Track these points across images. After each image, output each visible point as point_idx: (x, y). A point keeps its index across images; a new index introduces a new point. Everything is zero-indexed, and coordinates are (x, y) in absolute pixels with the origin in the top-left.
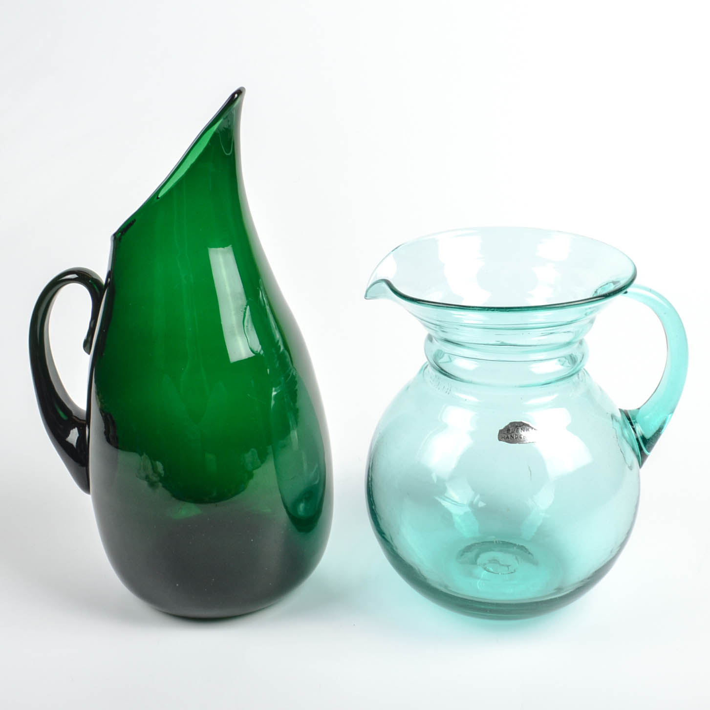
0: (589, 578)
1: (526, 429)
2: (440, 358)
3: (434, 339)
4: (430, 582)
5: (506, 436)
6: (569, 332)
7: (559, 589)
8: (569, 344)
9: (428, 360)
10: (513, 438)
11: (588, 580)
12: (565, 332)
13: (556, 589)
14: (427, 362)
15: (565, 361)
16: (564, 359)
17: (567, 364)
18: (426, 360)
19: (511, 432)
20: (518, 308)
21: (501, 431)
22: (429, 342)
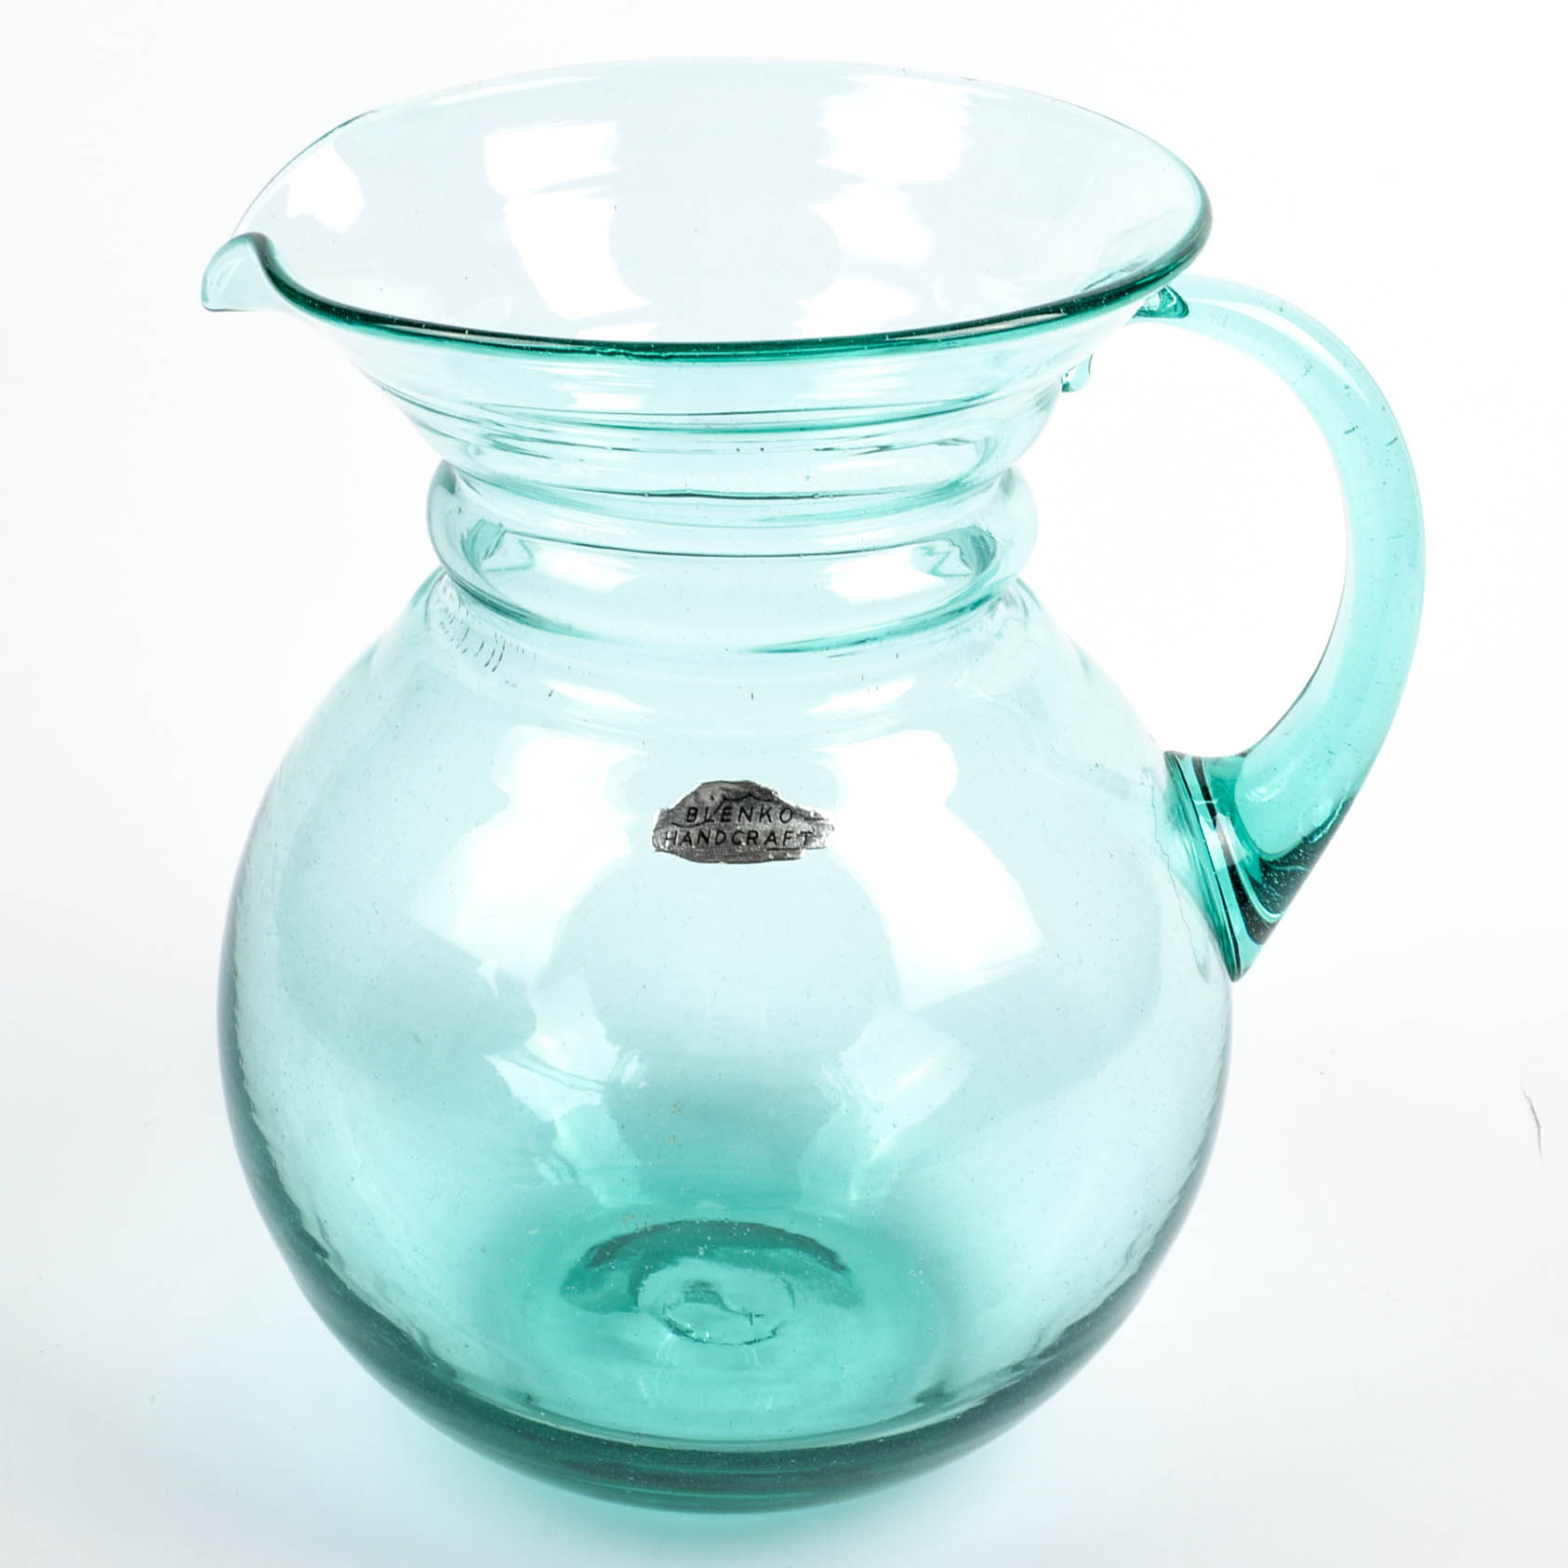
0: (1043, 1355)
1: (758, 810)
2: (488, 554)
3: (461, 484)
4: (467, 1384)
5: (681, 834)
6: (956, 441)
7: (935, 1396)
8: (952, 489)
9: (443, 562)
10: (707, 840)
11: (1043, 1362)
12: (942, 443)
13: (919, 1399)
14: (440, 569)
15: (948, 553)
16: (942, 546)
17: (954, 564)
18: (438, 563)
19: (698, 819)
20: (724, 346)
21: (668, 818)
22: (442, 492)
